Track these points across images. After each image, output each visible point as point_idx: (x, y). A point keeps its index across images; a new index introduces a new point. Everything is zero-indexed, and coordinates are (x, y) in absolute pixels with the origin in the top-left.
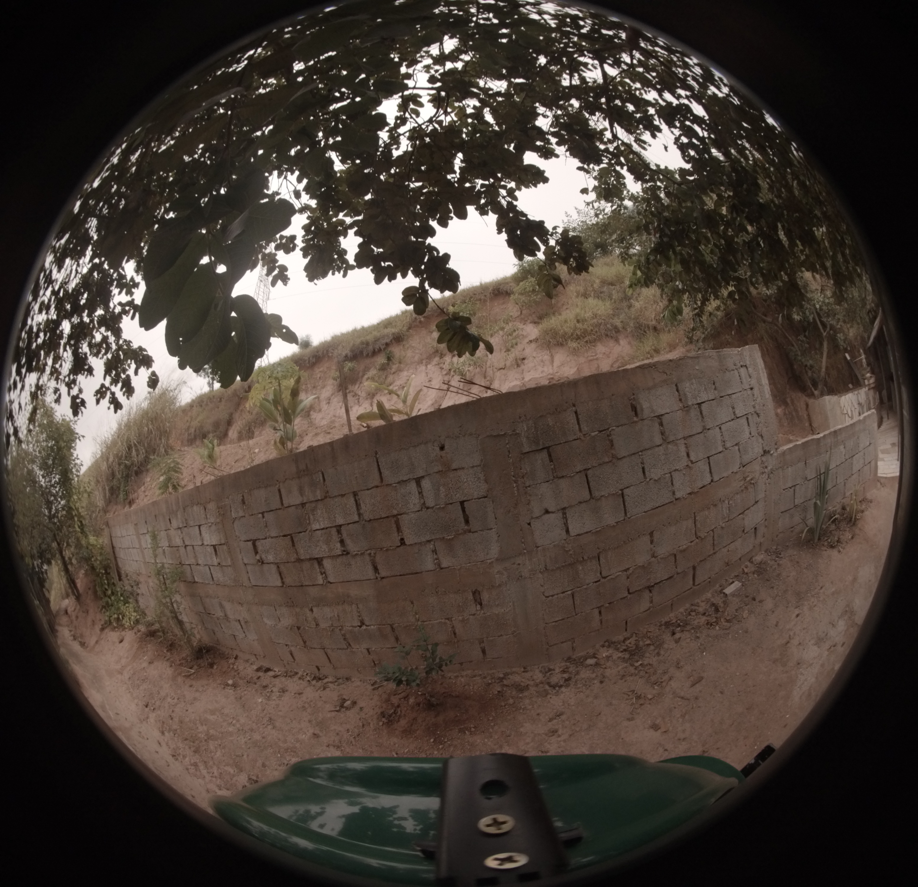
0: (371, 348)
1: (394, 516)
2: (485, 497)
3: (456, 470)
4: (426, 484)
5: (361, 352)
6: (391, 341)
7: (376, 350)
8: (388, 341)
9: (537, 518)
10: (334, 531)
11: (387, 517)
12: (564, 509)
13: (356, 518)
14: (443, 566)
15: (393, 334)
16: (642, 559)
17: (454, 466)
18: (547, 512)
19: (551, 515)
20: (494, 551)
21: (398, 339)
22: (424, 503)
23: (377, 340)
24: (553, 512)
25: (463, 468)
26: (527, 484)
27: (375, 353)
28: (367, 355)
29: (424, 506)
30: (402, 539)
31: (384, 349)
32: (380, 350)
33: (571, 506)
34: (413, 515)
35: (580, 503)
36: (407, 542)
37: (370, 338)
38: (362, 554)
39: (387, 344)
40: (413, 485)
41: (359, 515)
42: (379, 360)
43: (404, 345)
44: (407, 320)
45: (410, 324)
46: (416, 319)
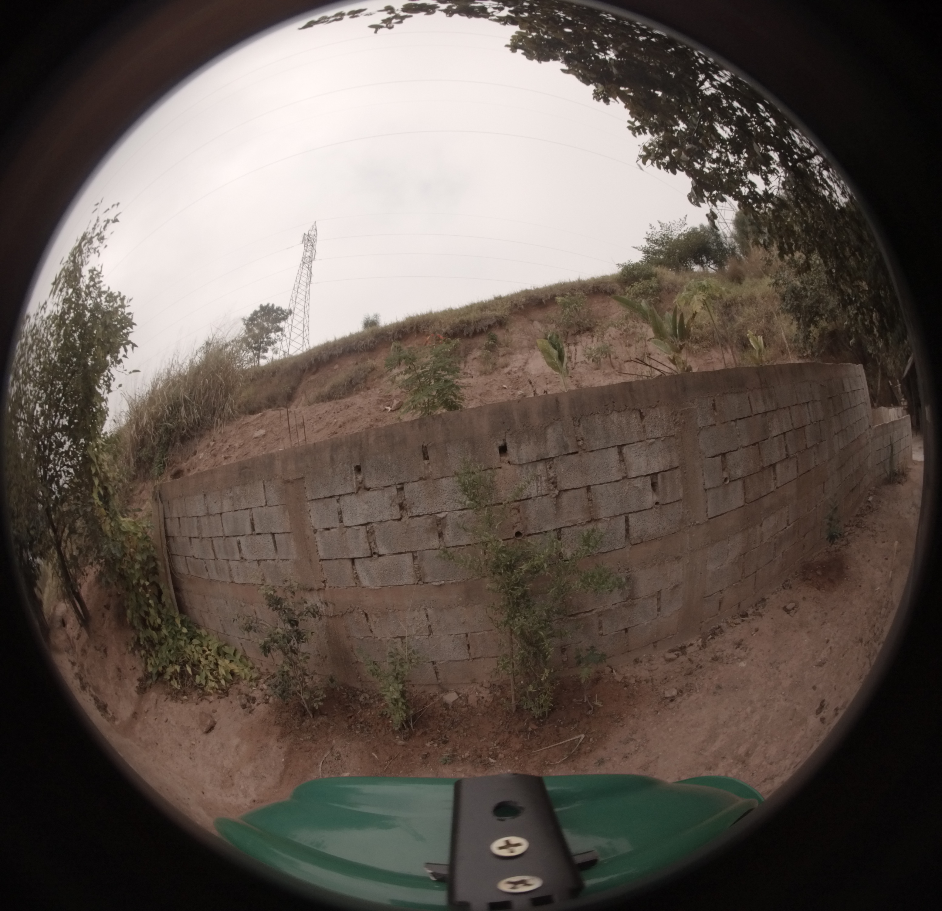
0: (472, 328)
5: (462, 331)
6: (494, 323)
7: (478, 331)
8: (491, 323)
15: (496, 317)
21: (501, 323)
23: (478, 321)
27: (476, 334)
28: (468, 335)
31: (487, 331)
32: (482, 332)
37: (473, 316)
39: (490, 326)
42: (483, 341)
43: (507, 330)
44: (509, 304)
45: (511, 310)
46: (516, 305)
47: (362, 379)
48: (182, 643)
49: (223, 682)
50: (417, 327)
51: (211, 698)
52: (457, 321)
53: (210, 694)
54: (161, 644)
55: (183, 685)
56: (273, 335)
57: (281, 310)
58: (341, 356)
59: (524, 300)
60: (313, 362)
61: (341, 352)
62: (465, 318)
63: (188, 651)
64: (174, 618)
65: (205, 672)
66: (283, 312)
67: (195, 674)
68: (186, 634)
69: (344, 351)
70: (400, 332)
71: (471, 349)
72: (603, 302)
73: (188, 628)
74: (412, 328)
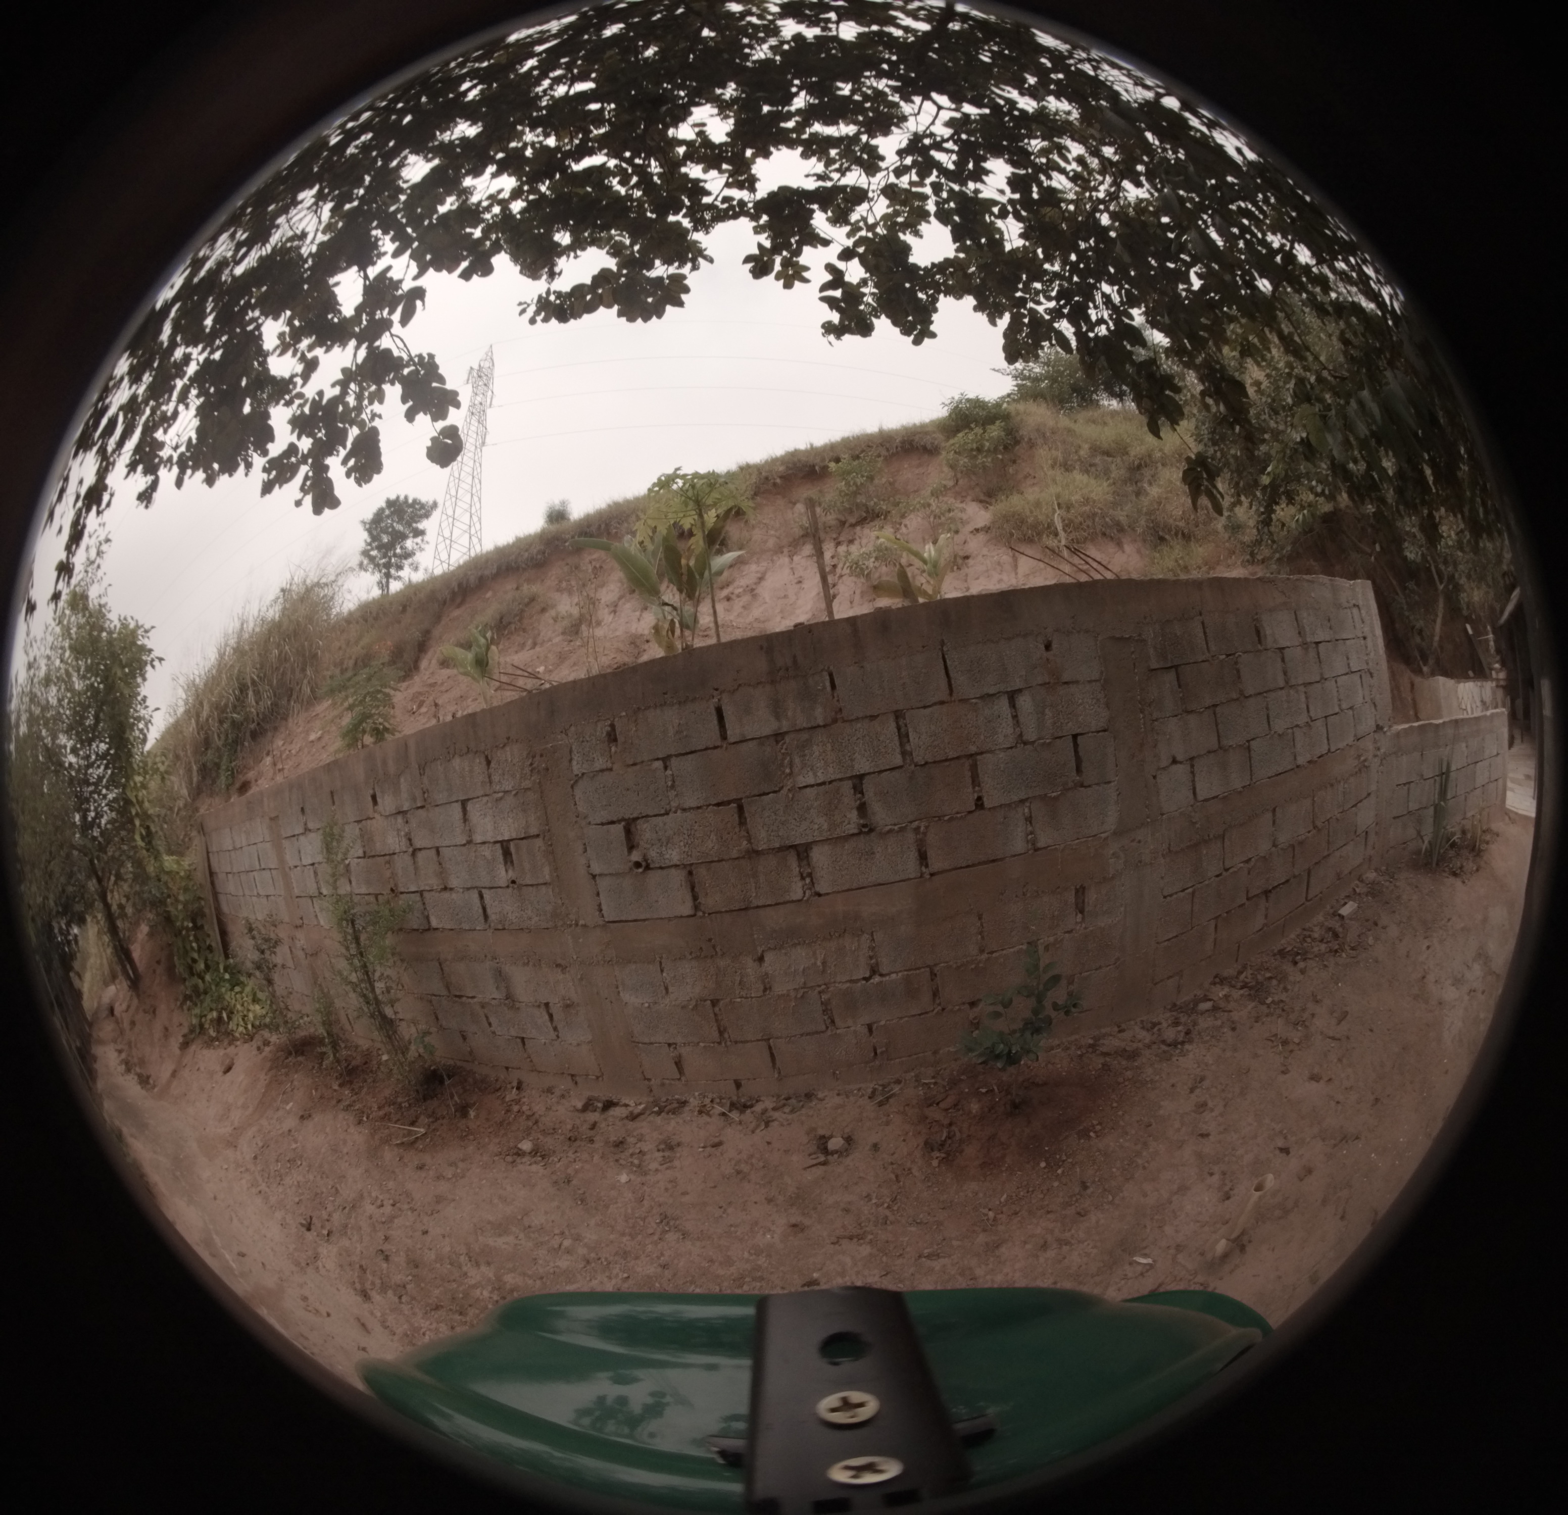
1: (971, 755)
2: (1105, 731)
3: (1066, 683)
4: (1025, 702)
9: (1164, 769)
10: (847, 787)
11: (958, 758)
12: (1192, 759)
13: (898, 760)
14: (1040, 844)
16: (1264, 847)
17: (1066, 677)
18: (1175, 761)
19: (1179, 766)
20: (1111, 821)
22: (1021, 735)
24: (1181, 763)
25: (1077, 682)
26: (1155, 716)
29: (1021, 740)
30: (979, 798)
33: (1199, 756)
34: (1002, 755)
35: (1209, 752)
36: (987, 803)
38: (902, 830)
40: (1004, 702)
41: (904, 753)
44: (755, 478)
45: (757, 487)
46: (766, 480)
47: (516, 615)
48: (223, 990)
49: (250, 1027)
51: (238, 1043)
53: (238, 1040)
54: (206, 993)
55: (218, 1032)
56: (409, 544)
57: (420, 503)
58: (495, 577)
60: (456, 589)
61: (494, 571)
63: (227, 997)
64: (218, 963)
65: (237, 1018)
66: (423, 506)
67: (230, 1018)
68: (228, 981)
73: (231, 974)
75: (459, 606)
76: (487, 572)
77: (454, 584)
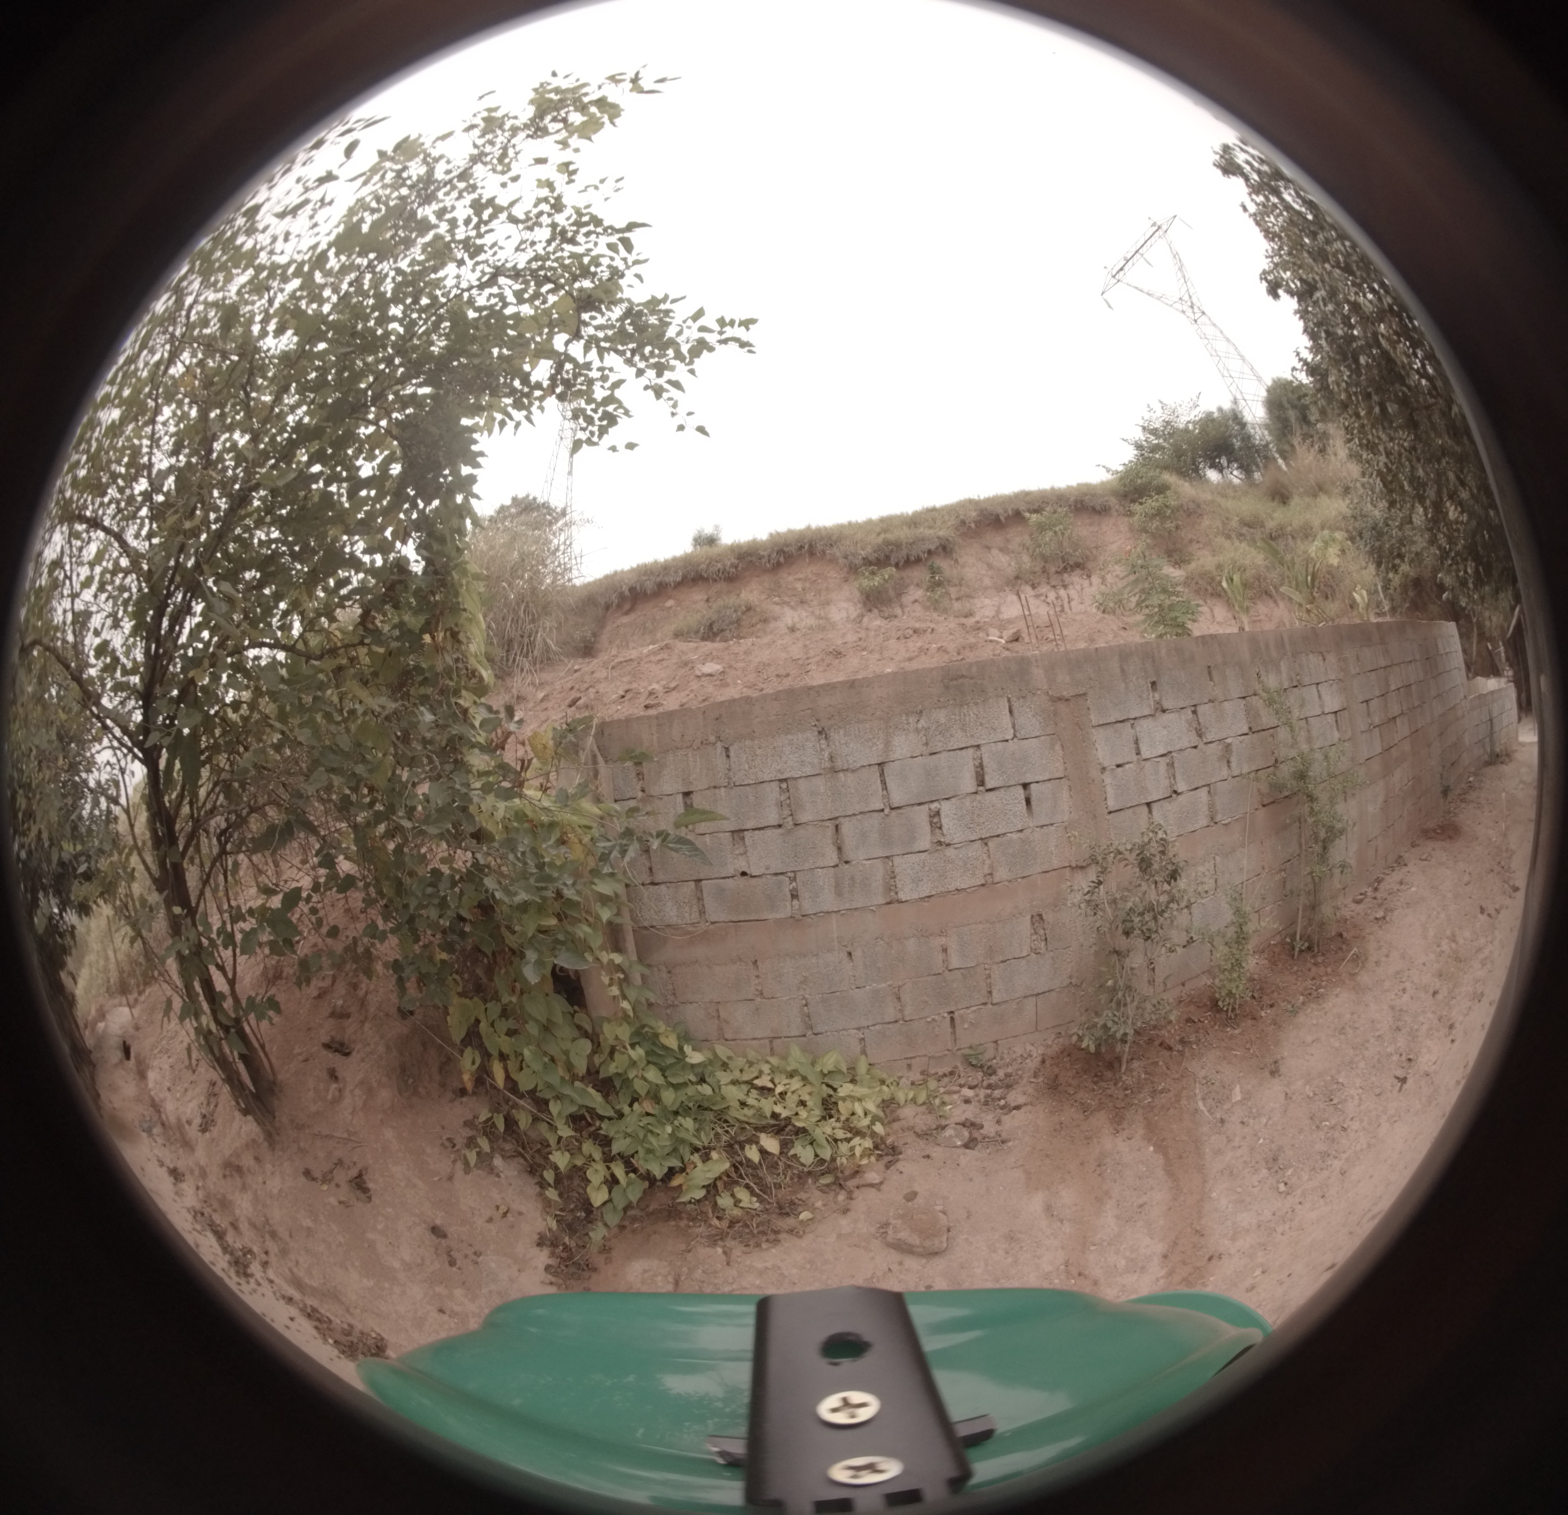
0: (904, 552)
5: (888, 558)
6: (936, 548)
7: (913, 558)
8: (932, 547)
15: (938, 538)
21: (945, 549)
23: (912, 543)
27: (909, 562)
28: (898, 564)
31: (926, 560)
32: (918, 560)
37: (904, 534)
39: (930, 552)
42: (919, 574)
43: (956, 561)
44: (952, 522)
45: (957, 529)
46: (963, 523)
47: (731, 623)
50: (811, 546)
52: (880, 540)
57: (548, 507)
58: (678, 585)
59: (974, 514)
60: (627, 593)
61: (679, 579)
62: (890, 536)
66: (550, 510)
69: (684, 577)
70: (781, 552)
71: (907, 586)
72: (1091, 524)
74: (801, 547)
75: (627, 613)
76: (670, 579)
77: (625, 589)
